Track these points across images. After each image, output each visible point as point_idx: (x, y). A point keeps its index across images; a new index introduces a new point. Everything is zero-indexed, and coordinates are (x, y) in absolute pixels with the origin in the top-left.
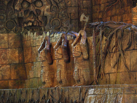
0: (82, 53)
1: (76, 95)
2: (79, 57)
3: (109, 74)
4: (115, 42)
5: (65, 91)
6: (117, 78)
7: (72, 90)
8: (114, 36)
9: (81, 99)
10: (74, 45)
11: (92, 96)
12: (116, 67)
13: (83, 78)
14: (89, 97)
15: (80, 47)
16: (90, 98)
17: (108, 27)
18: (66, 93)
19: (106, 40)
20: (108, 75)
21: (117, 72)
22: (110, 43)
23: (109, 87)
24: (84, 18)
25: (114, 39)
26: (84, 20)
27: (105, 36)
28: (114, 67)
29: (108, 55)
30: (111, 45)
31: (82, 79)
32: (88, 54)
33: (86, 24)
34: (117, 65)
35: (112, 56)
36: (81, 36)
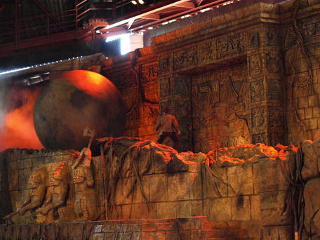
0: (85, 178)
1: (78, 234)
2: (82, 183)
3: (121, 205)
4: (129, 164)
5: (63, 228)
6: (131, 211)
7: (72, 226)
8: (128, 156)
9: (85, 238)
10: (76, 168)
11: (100, 235)
12: (130, 197)
13: (87, 210)
14: (95, 235)
15: (84, 170)
16: (96, 237)
17: (120, 144)
18: (64, 230)
19: (118, 161)
20: (119, 207)
21: (132, 203)
22: (122, 166)
23: (121, 223)
24: (89, 132)
25: (128, 160)
26: (89, 135)
27: (117, 156)
28: (128, 197)
29: (120, 181)
30: (124, 167)
31: (86, 212)
32: (94, 179)
33: (91, 140)
34: (131, 194)
35: (125, 182)
36: (84, 155)
